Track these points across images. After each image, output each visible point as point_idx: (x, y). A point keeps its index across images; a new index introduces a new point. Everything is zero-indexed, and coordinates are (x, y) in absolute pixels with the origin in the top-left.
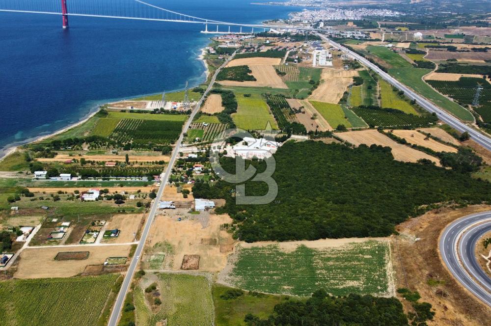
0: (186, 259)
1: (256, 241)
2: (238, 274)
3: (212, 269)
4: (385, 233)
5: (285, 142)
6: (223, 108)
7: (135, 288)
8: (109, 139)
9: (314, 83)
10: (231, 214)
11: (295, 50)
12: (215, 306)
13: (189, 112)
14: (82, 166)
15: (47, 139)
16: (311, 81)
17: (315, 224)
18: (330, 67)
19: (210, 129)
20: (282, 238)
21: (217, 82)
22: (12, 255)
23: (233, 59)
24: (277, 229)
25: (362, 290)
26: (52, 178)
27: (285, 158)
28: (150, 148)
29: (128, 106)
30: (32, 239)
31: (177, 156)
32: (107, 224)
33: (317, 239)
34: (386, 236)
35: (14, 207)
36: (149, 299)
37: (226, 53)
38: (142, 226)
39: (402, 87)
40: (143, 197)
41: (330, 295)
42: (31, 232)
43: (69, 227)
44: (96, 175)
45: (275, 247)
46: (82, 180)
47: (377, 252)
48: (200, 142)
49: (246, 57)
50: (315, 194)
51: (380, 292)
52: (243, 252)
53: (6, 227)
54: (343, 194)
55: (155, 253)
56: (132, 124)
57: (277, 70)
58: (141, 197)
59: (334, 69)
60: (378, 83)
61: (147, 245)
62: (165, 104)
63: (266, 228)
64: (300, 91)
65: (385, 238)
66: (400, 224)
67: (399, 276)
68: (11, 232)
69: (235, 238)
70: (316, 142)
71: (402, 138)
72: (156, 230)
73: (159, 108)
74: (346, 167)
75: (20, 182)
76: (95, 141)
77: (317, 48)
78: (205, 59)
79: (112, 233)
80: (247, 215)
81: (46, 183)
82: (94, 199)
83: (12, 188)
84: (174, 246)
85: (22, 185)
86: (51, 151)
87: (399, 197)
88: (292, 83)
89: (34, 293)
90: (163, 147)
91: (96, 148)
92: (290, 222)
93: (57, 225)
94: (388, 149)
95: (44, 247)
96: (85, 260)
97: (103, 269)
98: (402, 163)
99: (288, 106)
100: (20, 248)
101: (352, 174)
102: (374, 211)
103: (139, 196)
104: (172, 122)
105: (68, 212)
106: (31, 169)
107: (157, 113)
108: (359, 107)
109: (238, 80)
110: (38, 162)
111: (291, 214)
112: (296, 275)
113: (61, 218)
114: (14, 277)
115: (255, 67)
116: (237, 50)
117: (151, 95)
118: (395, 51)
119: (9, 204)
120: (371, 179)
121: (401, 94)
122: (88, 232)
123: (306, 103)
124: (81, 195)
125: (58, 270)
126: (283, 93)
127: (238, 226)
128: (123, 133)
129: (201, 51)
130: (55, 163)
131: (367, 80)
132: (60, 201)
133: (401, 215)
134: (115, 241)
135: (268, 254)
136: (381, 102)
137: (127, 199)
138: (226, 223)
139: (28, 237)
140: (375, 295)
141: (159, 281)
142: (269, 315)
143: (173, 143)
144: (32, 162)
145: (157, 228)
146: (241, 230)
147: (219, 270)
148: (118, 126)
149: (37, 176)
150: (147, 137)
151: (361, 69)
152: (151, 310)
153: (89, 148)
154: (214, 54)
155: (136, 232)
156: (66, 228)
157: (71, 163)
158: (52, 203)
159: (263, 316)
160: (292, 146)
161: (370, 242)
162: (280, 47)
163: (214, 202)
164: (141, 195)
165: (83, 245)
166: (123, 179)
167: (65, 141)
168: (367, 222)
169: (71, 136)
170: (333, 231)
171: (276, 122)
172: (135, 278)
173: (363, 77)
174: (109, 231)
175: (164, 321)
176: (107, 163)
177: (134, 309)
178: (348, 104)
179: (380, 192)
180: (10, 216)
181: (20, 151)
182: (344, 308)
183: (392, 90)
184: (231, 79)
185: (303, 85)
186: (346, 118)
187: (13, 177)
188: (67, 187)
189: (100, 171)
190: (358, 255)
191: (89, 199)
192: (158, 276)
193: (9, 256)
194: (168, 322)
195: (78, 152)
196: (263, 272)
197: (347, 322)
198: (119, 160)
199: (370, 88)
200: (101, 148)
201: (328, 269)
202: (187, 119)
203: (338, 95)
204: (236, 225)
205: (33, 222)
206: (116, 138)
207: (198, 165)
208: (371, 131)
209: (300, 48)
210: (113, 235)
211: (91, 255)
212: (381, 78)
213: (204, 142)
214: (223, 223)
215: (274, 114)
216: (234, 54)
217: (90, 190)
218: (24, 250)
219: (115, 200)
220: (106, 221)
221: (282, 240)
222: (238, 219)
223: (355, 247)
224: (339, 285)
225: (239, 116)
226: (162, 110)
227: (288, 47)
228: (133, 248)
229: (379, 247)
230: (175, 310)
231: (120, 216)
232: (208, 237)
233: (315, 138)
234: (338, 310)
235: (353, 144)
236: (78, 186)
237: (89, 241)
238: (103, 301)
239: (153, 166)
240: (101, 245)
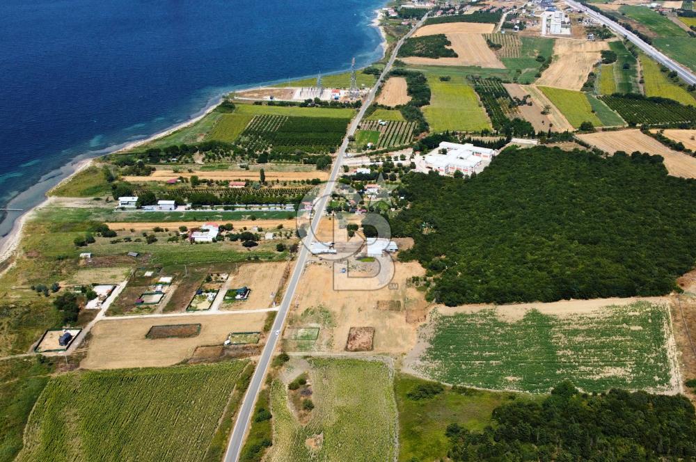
0: (353, 333)
1: (461, 303)
2: (435, 358)
3: (394, 350)
4: (662, 290)
5: (502, 149)
6: (409, 99)
7: (272, 383)
8: (235, 146)
9: (543, 60)
10: (422, 261)
11: (515, 11)
12: (399, 410)
13: (358, 105)
14: (194, 187)
15: (139, 147)
16: (539, 57)
17: (553, 276)
18: (567, 36)
19: (389, 130)
20: (502, 298)
21: (399, 59)
22: (78, 331)
23: (423, 25)
24: (494, 284)
25: (630, 382)
26: (146, 207)
27: (504, 174)
28: (297, 159)
29: (266, 95)
30: (112, 305)
31: (340, 171)
32: (231, 278)
33: (556, 299)
34: (663, 295)
35: (85, 254)
36: (295, 400)
37: (413, 16)
38: (286, 281)
39: (674, 66)
40: (286, 235)
41: (580, 390)
42: (109, 294)
43: (170, 284)
44: (214, 202)
45: (491, 314)
46: (192, 210)
47: (650, 321)
48: (375, 149)
49: (441, 23)
50: (551, 228)
51: (658, 386)
52: (442, 321)
53: (71, 285)
54: (594, 229)
55: (305, 325)
56: (271, 123)
57: (489, 42)
58: (283, 235)
59: (573, 39)
60: (638, 60)
61: (292, 312)
62: (321, 93)
63: (478, 283)
64: (524, 71)
65: (661, 297)
66: (684, 275)
67: (687, 359)
68: (78, 294)
69: (429, 300)
70: (549, 149)
71: (677, 141)
72: (306, 287)
73: (313, 99)
74: (597, 187)
75: (96, 214)
76: (214, 150)
77: (547, 8)
78: (381, 25)
79: (237, 293)
80: (447, 262)
81: (136, 215)
82: (210, 240)
83: (82, 223)
84: (334, 313)
85: (98, 219)
86: (146, 166)
87: (678, 234)
88: (510, 60)
89: (111, 392)
90: (319, 157)
91: (215, 160)
92: (515, 274)
93: (153, 281)
94: (658, 159)
95: (130, 317)
96: (195, 338)
97: (223, 353)
98: (681, 179)
99: (507, 95)
100: (91, 320)
101: (607, 198)
102: (643, 256)
103: (280, 235)
104: (333, 119)
105: (170, 260)
106: (114, 194)
107: (310, 107)
108: (613, 95)
109: (431, 56)
110: (125, 182)
111: (515, 261)
112: (527, 358)
113: (158, 270)
114: (81, 367)
115: (455, 37)
116: (430, 12)
117: (300, 79)
118: (661, 13)
119: (78, 249)
120: (635, 206)
121: (673, 76)
122: (199, 292)
123: (533, 90)
124: (189, 234)
125: (151, 353)
126: (498, 76)
127: (435, 280)
128: (257, 137)
129: (376, 14)
130: (151, 184)
131: (622, 56)
132: (157, 244)
133: (684, 260)
134: (242, 306)
135: (480, 324)
136: (644, 88)
137: (262, 238)
138: (415, 275)
139: (104, 301)
140: (651, 391)
141: (311, 371)
142: (485, 425)
143: (333, 152)
144: (116, 182)
145: (308, 284)
146: (439, 286)
147: (405, 350)
148: (249, 127)
149: (122, 204)
150: (293, 142)
151: (612, 40)
152: (297, 418)
153: (203, 160)
154: (395, 18)
155: (275, 291)
156: (166, 286)
157: (176, 183)
158: (144, 246)
159: (475, 427)
160: (514, 155)
161: (638, 305)
162: (493, 8)
163: (397, 242)
164: (284, 232)
165: (191, 313)
166: (256, 208)
167: (166, 150)
168: (633, 273)
169: (177, 142)
170: (581, 287)
171: (489, 118)
172: (273, 366)
173: (616, 51)
174: (233, 290)
175: (318, 436)
176: (231, 183)
177: (271, 417)
178: (595, 91)
179: (650, 225)
180: (78, 269)
181: (98, 165)
182: (603, 413)
183: (659, 70)
184: (420, 55)
185: (527, 63)
186: (593, 112)
187: (85, 206)
188: (169, 221)
189: (221, 195)
190: (621, 326)
191: (202, 240)
192: (310, 362)
193: (74, 333)
194: (324, 438)
195: (187, 166)
196: (475, 354)
197: (609, 435)
198: (251, 179)
199: (626, 67)
200: (223, 159)
201: (576, 348)
202: (354, 115)
203: (580, 77)
204: (431, 278)
205: (114, 277)
206: (245, 144)
207: (372, 185)
208: (631, 131)
209: (522, 9)
210: (238, 297)
211: (204, 329)
212: (642, 52)
213: (379, 150)
214: (410, 276)
215: (485, 106)
216: (425, 18)
217: (204, 226)
218: (98, 322)
219: (242, 241)
220: (229, 274)
221: (502, 303)
222: (434, 268)
223: (616, 313)
224: (593, 374)
225: (433, 110)
226: (317, 101)
227: (504, 7)
228: (270, 317)
229: (653, 312)
230: (335, 417)
231: (252, 266)
232: (387, 299)
233: (548, 142)
234: (593, 416)
235: (605, 151)
236: (185, 220)
237: (200, 306)
238: (221, 405)
239: (302, 187)
240: (220, 312)
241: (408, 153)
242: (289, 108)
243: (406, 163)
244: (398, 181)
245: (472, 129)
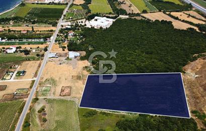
0: (63, 88)
3: (78, 96)
5: (116, 19)
6: (84, 2)
7: (32, 110)
8: (24, 18)
12: (80, 122)
13: (67, 4)
14: (9, 33)
17: (137, 67)
19: (77, 13)
27: (117, 28)
28: (45, 23)
29: (36, 1)
31: (60, 27)
32: (19, 67)
36: (40, 118)
38: (39, 68)
40: (40, 50)
44: (15, 38)
46: (7, 41)
48: (72, 19)
50: (135, 48)
54: (150, 48)
55: (45, 85)
56: (37, 10)
61: (41, 80)
66: (185, 66)
70: (132, 19)
71: (176, 16)
73: (52, 2)
76: (17, 19)
82: (13, 52)
84: (56, 80)
87: (181, 50)
90: (53, 22)
91: (17, 23)
96: (4, 91)
97: (14, 97)
103: (38, 50)
107: (50, 5)
122: (7, 72)
124: (6, 50)
128: (32, 15)
133: (184, 60)
134: (22, 78)
137: (31, 52)
138: (86, 66)
141: (46, 105)
142: (113, 129)
143: (58, 20)
145: (47, 69)
148: (30, 11)
150: (45, 17)
152: (40, 125)
153: (13, 23)
155: (35, 72)
157: (2, 31)
159: (109, 130)
160: (120, 21)
163: (79, 53)
165: (3, 81)
166: (30, 40)
169: (5, 17)
170: (148, 71)
171: (111, 8)
172: (32, 103)
174: (20, 72)
176: (22, 31)
177: (30, 125)
182: (160, 125)
186: (146, 6)
189: (18, 36)
191: (10, 52)
192: (46, 101)
195: (7, 25)
198: (29, 30)
200: (20, 23)
202: (66, 7)
206: (28, 17)
207: (71, 32)
210: (21, 74)
211: (8, 87)
213: (74, 19)
214: (84, 66)
215: (110, 4)
217: (11, 47)
219: (24, 53)
220: (18, 65)
228: (33, 82)
230: (55, 125)
231: (27, 62)
232: (76, 75)
233: (132, 16)
234: (157, 126)
235: (152, 20)
236: (5, 45)
237: (7, 78)
238: (11, 119)
239: (47, 33)
240: (14, 80)
241: (84, 20)
242: (44, 5)
243: (83, 24)
244: (80, 30)
245: (106, 12)
